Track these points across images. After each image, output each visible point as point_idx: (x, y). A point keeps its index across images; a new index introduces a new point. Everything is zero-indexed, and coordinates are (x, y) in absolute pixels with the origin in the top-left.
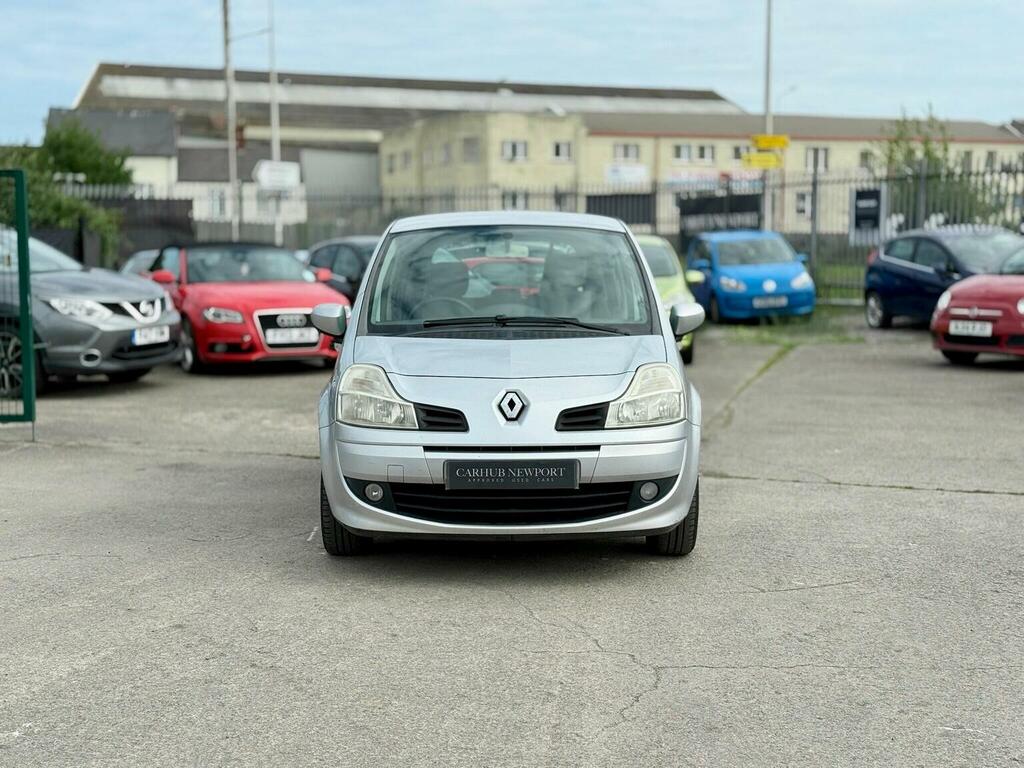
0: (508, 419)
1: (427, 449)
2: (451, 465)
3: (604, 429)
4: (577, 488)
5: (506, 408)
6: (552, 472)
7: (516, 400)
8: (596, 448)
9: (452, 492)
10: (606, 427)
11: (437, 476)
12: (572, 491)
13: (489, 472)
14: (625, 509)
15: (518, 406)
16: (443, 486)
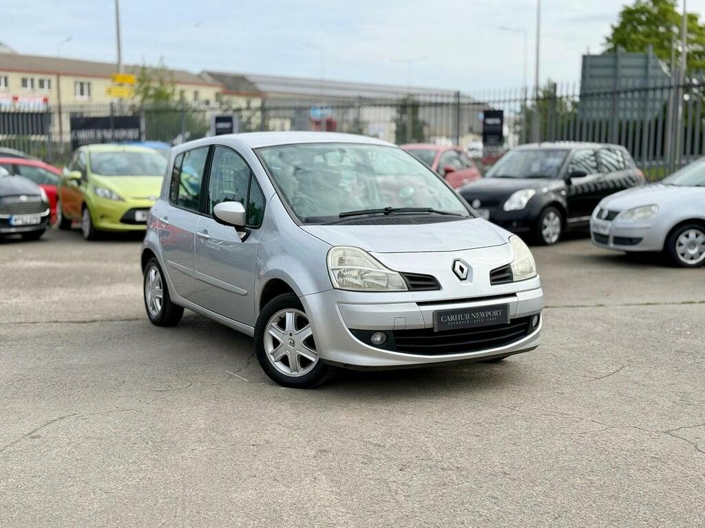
0: (461, 279)
1: (420, 304)
2: (438, 314)
3: (513, 282)
4: (509, 323)
5: (459, 272)
6: (495, 313)
7: (463, 266)
8: (514, 295)
9: (440, 333)
10: (514, 280)
11: (428, 322)
12: (506, 325)
13: (460, 317)
14: (525, 334)
15: (466, 269)
16: (432, 329)
